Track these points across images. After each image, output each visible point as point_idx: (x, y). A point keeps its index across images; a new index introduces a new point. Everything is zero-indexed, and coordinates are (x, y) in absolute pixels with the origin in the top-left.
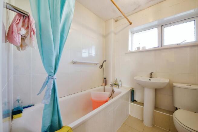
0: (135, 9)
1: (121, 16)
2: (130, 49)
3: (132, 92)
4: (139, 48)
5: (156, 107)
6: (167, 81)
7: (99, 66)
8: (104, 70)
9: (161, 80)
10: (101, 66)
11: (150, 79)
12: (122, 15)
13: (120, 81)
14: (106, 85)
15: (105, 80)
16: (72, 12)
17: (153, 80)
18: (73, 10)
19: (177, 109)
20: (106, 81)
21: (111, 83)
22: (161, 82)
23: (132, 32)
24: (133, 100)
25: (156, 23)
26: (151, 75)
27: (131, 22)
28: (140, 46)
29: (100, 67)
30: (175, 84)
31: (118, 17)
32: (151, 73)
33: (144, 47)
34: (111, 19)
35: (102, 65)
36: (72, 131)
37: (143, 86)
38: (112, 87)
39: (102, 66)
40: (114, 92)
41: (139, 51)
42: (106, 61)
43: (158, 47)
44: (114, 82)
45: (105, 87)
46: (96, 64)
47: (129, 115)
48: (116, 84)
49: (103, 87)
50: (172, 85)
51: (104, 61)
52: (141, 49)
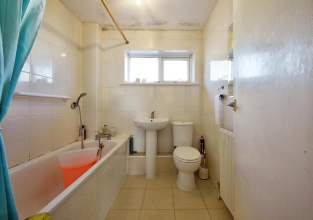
0: (134, 25)
1: (112, 26)
2: (126, 79)
3: (131, 141)
4: (138, 80)
5: (158, 153)
6: (167, 120)
7: (69, 103)
8: (81, 111)
9: (162, 119)
10: (74, 103)
11: (152, 119)
12: (114, 24)
13: (113, 128)
14: (85, 139)
15: (83, 130)
16: (43, 7)
17: (154, 120)
18: (44, 5)
19: (175, 147)
20: (85, 131)
21: (97, 134)
22: (163, 121)
23: (128, 55)
24: (132, 152)
25: (156, 52)
26: (153, 115)
27: (127, 40)
28: (140, 78)
29: (73, 106)
30: (174, 123)
31: (109, 25)
32: (153, 113)
33: (144, 80)
34: (96, 23)
35: (75, 101)
36: (49, 217)
37: (144, 130)
38: (99, 139)
39: (75, 105)
40: (103, 146)
41: (138, 83)
42: (86, 94)
43: (159, 82)
44: (102, 132)
45: (85, 142)
46: (65, 100)
47: (128, 175)
48: (105, 134)
49: (79, 143)
50: (171, 123)
51: (82, 95)
52: (141, 81)
